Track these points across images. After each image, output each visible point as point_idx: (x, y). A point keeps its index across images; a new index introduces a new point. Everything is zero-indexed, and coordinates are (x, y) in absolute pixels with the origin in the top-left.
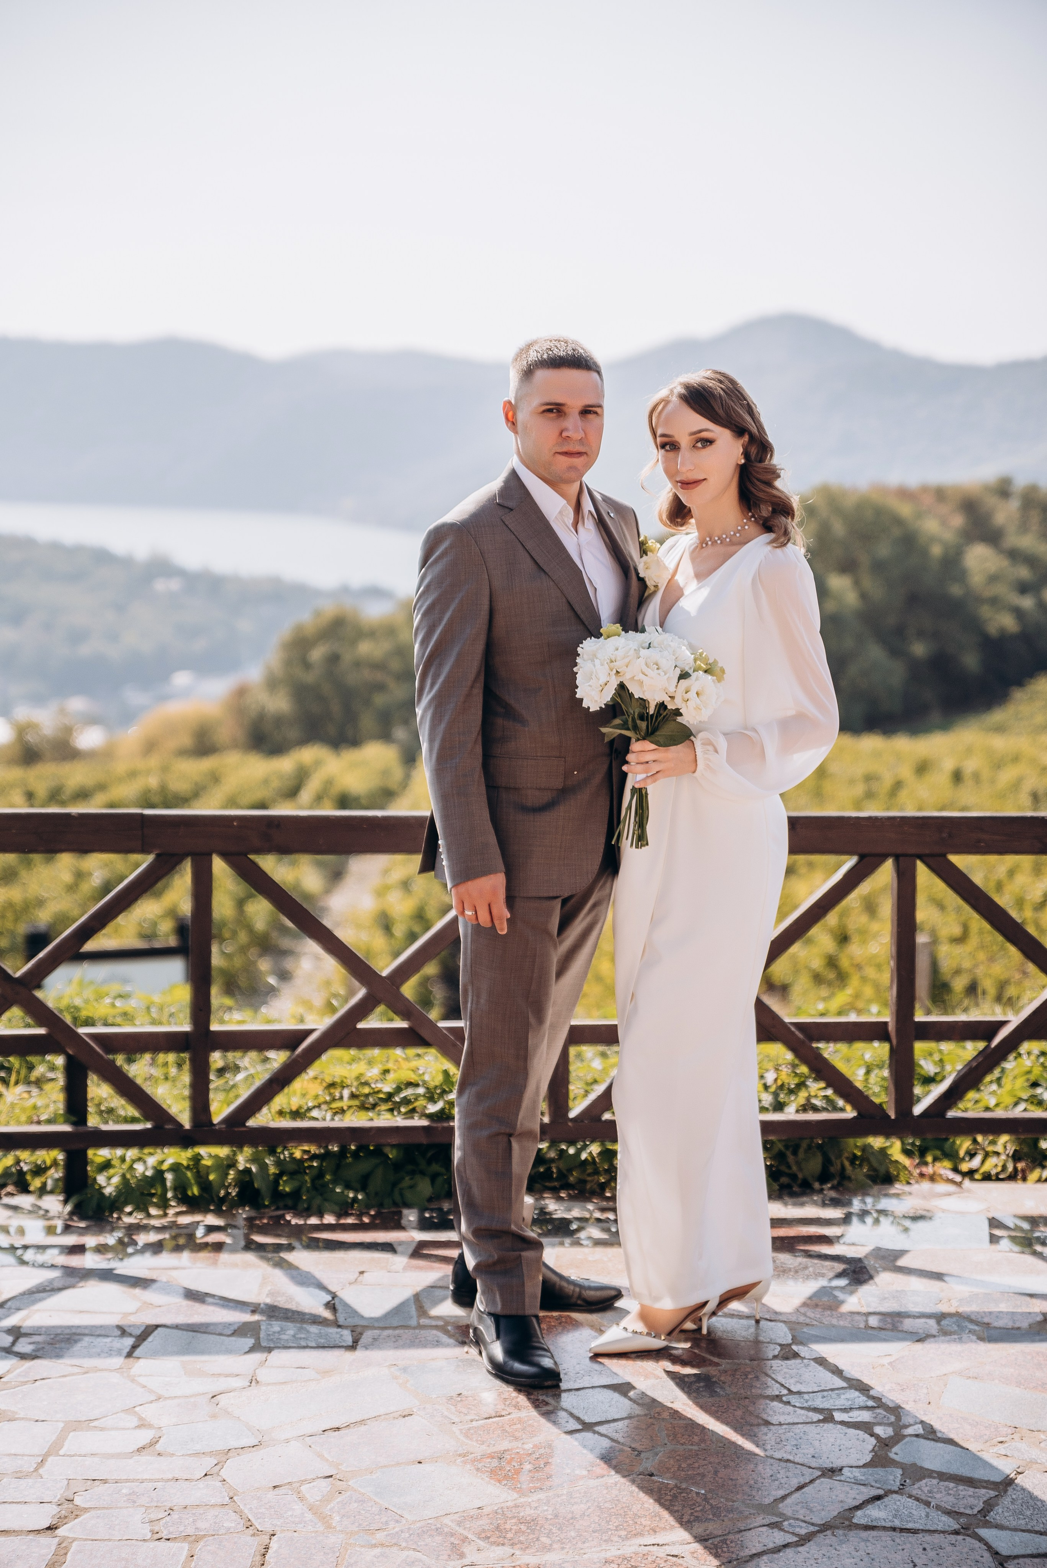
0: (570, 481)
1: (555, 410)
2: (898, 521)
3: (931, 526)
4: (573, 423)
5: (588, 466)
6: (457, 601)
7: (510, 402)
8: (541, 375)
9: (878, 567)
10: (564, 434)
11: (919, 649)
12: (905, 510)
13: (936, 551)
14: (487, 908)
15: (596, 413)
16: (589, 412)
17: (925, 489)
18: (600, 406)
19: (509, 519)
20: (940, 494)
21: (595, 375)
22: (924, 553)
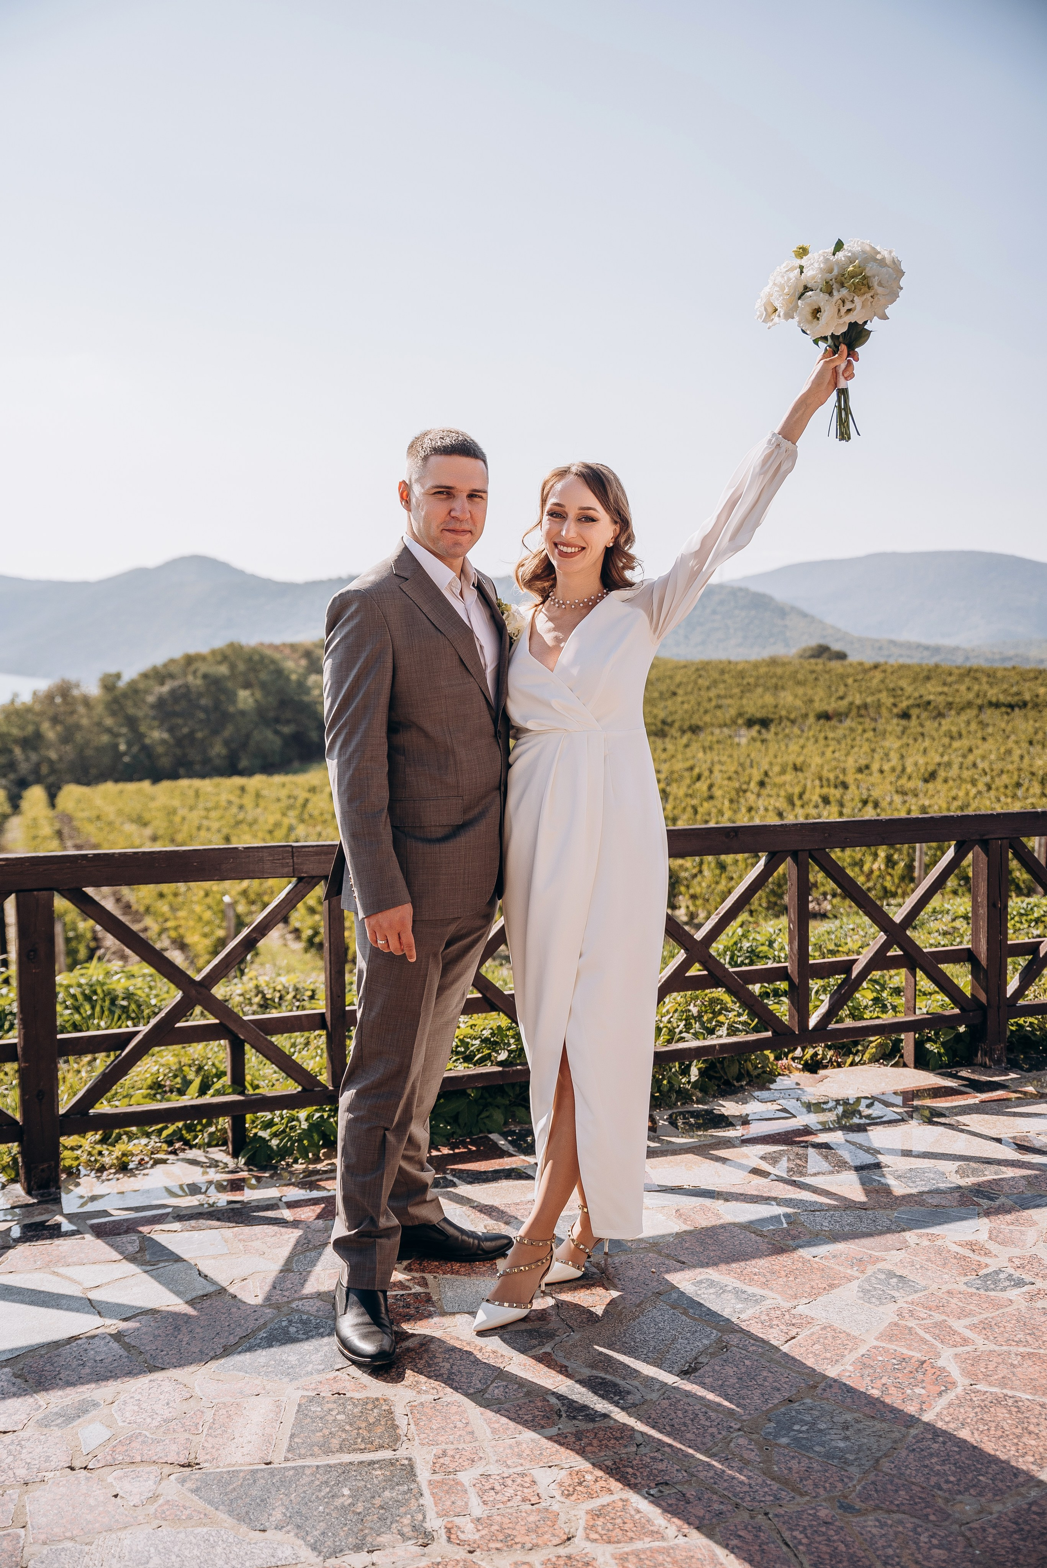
0: (456, 556)
1: (445, 492)
2: (273, 662)
3: (290, 665)
4: (461, 504)
5: (472, 543)
6: (361, 660)
7: (404, 482)
8: (435, 460)
9: (263, 686)
10: (453, 514)
11: (287, 730)
12: (277, 656)
13: (294, 677)
14: (396, 937)
15: (481, 497)
16: (476, 496)
17: (284, 645)
18: (485, 492)
19: (404, 586)
20: (293, 647)
21: (482, 463)
22: (288, 679)
